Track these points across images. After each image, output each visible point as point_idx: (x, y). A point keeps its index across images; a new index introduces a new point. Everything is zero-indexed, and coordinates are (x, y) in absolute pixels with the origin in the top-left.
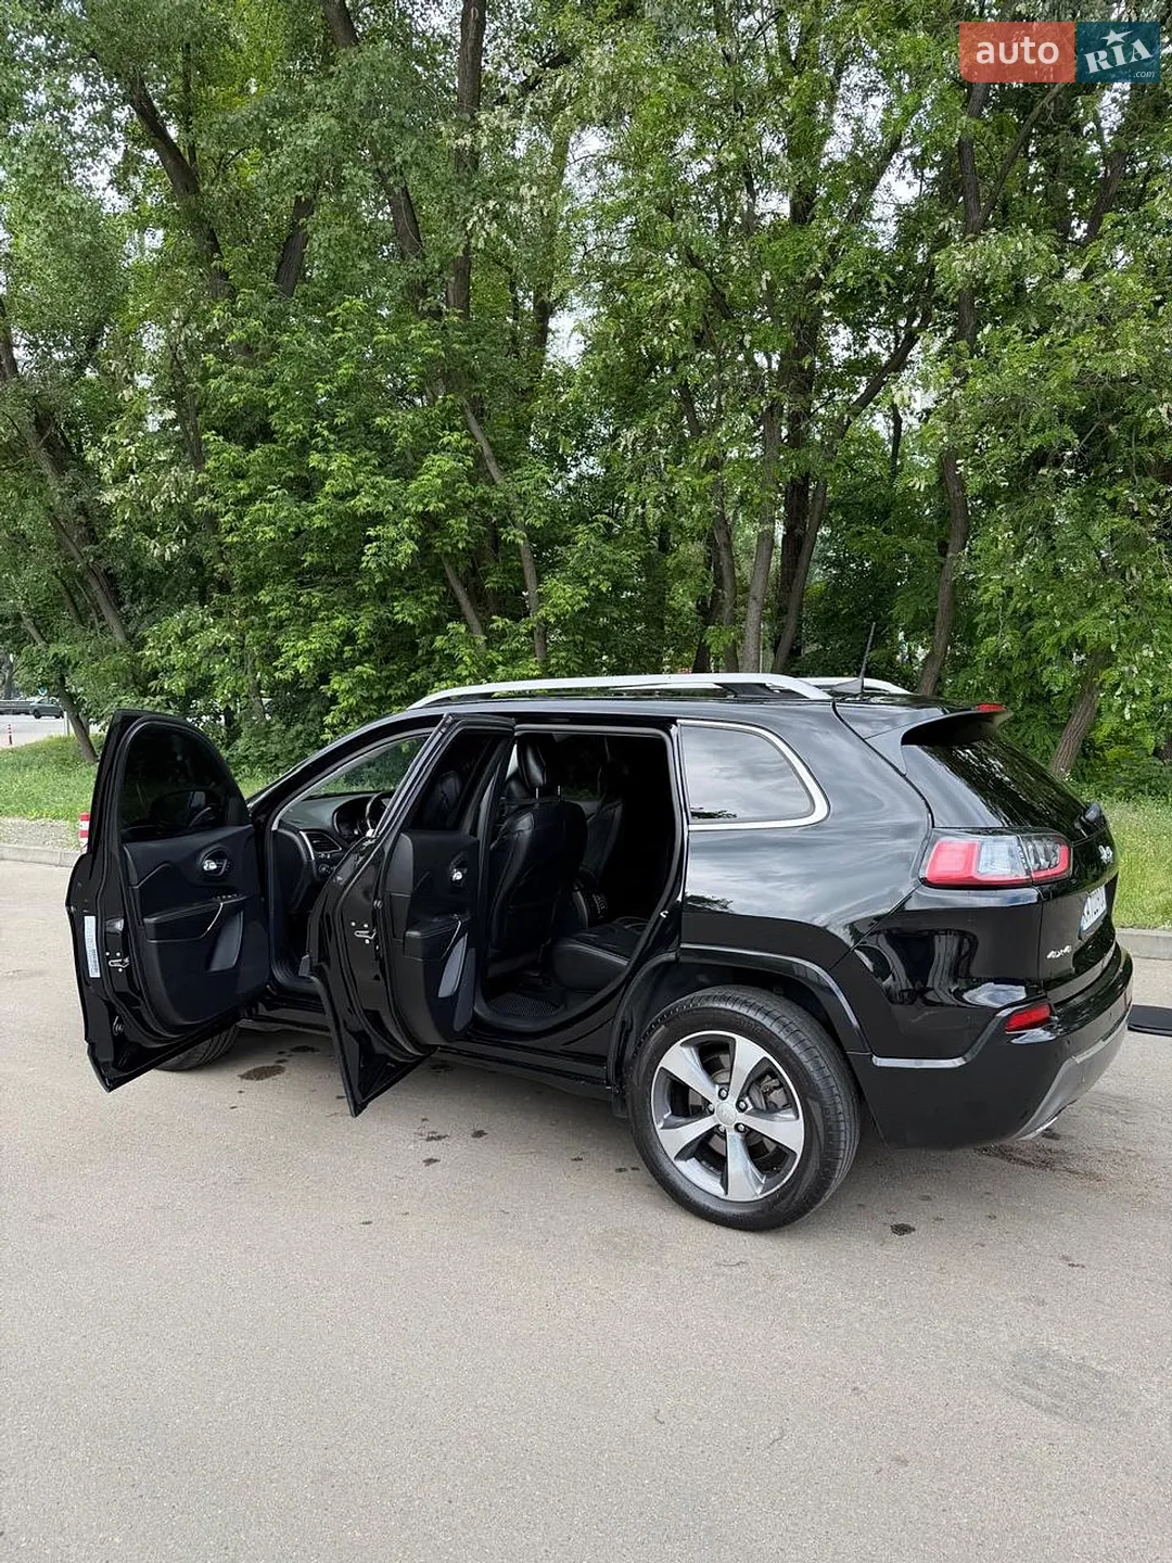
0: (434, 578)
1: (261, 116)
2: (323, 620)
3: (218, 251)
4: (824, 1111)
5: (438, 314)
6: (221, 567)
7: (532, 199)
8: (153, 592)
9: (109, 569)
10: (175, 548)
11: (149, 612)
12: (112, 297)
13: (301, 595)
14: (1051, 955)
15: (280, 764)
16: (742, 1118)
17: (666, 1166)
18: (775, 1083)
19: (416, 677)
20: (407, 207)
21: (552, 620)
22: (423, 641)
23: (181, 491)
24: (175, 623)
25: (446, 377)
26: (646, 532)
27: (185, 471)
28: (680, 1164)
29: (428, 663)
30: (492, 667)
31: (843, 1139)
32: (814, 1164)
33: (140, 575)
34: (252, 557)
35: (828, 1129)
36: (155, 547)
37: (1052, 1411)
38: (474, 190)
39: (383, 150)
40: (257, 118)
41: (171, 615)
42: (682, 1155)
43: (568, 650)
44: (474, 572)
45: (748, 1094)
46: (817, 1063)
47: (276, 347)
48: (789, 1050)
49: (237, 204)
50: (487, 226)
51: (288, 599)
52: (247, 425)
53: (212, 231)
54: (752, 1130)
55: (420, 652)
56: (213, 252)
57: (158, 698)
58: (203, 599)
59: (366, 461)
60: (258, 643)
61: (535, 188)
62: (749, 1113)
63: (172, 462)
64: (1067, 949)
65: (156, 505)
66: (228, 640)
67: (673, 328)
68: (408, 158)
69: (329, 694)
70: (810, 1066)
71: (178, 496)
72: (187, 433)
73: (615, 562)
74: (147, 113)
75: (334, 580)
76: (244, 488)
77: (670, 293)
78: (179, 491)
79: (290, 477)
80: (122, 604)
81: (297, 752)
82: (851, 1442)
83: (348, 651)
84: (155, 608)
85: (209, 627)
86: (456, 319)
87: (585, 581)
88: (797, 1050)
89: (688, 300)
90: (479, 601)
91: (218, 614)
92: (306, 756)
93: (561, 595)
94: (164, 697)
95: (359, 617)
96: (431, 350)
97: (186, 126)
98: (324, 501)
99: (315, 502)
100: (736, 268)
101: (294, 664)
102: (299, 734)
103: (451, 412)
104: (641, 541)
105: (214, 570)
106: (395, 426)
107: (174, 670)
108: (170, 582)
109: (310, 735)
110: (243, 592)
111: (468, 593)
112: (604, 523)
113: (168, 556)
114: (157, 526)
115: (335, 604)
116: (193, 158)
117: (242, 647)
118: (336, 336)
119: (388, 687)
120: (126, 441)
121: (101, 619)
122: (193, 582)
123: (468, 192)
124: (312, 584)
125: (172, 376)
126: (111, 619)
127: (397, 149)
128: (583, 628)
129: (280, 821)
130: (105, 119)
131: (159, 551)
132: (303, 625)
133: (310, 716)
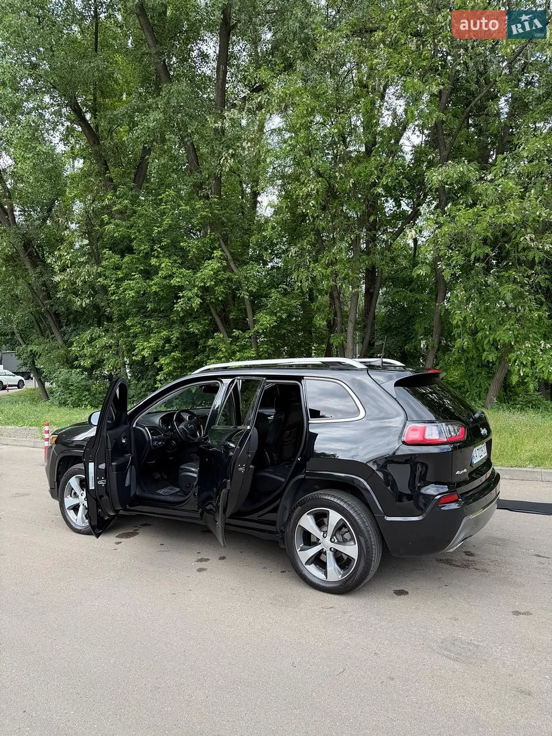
0: (206, 313)
1: (129, 112)
2: (156, 333)
3: (108, 170)
4: (366, 541)
5: (207, 197)
6: (108, 310)
7: (248, 148)
8: (76, 321)
9: (56, 311)
10: (88, 301)
11: (74, 330)
12: (60, 189)
13: (145, 322)
14: (458, 472)
15: (135, 399)
16: (332, 545)
17: (301, 567)
18: (346, 530)
19: (198, 358)
20: (193, 150)
21: (261, 331)
22: (201, 341)
23: (90, 275)
24: (87, 335)
25: (211, 225)
26: (302, 292)
27: (92, 267)
28: (307, 567)
29: (203, 351)
30: (234, 353)
31: (374, 552)
32: (362, 564)
33: (70, 313)
34: (123, 305)
35: (367, 548)
36: (78, 301)
37: (456, 660)
38: (223, 143)
39: (183, 127)
40: (127, 112)
41: (85, 331)
42: (308, 563)
43: (267, 345)
44: (224, 310)
45: (335, 535)
46: (363, 520)
47: (135, 212)
48: (351, 515)
49: (117, 148)
50: (229, 161)
51: (140, 323)
52: (121, 247)
53: (105, 161)
54: (337, 550)
55: (199, 347)
56: (106, 170)
57: (78, 370)
58: (100, 324)
59: (175, 261)
60: (125, 344)
61: (249, 143)
62: (335, 543)
63: (86, 263)
64: (465, 470)
65: (79, 282)
66: (111, 342)
67: (311, 205)
68: (194, 130)
69: (158, 366)
70: (360, 522)
71: (89, 278)
72: (93, 250)
73: (288, 305)
74: (77, 111)
75: (160, 315)
76: (120, 274)
77: (309, 189)
78: (89, 276)
79: (141, 269)
80: (62, 327)
81: (143, 393)
82: (372, 673)
83: (167, 346)
84: (78, 328)
85: (102, 337)
86: (216, 200)
87: (275, 314)
88: (354, 515)
89: (317, 192)
90: (226, 324)
91: (107, 331)
92: (147, 395)
93: (265, 320)
94: (81, 370)
95: (172, 331)
96: (205, 213)
97: (94, 116)
98: (157, 280)
99: (152, 280)
100: (338, 177)
101: (142, 353)
102: (143, 386)
103: (213, 241)
104: (299, 296)
105: (105, 311)
106: (189, 246)
107: (86, 356)
108: (85, 317)
109: (149, 386)
110: (118, 321)
111: (221, 320)
112: (283, 288)
113: (84, 305)
114: (79, 291)
115: (161, 326)
116: (97, 130)
117: (118, 346)
118: (162, 207)
119: (185, 362)
120: (65, 254)
121: (52, 333)
122: (95, 316)
123: (220, 144)
124: (150, 316)
125: (86, 225)
126: (56, 334)
127: (189, 126)
128: (274, 334)
129: (137, 423)
130: (58, 113)
131: (80, 303)
132: (146, 335)
133: (149, 377)
